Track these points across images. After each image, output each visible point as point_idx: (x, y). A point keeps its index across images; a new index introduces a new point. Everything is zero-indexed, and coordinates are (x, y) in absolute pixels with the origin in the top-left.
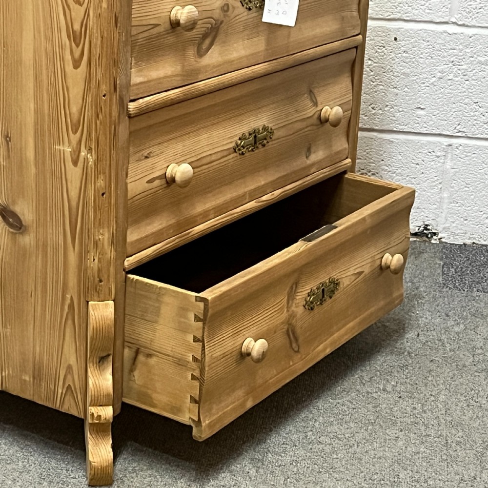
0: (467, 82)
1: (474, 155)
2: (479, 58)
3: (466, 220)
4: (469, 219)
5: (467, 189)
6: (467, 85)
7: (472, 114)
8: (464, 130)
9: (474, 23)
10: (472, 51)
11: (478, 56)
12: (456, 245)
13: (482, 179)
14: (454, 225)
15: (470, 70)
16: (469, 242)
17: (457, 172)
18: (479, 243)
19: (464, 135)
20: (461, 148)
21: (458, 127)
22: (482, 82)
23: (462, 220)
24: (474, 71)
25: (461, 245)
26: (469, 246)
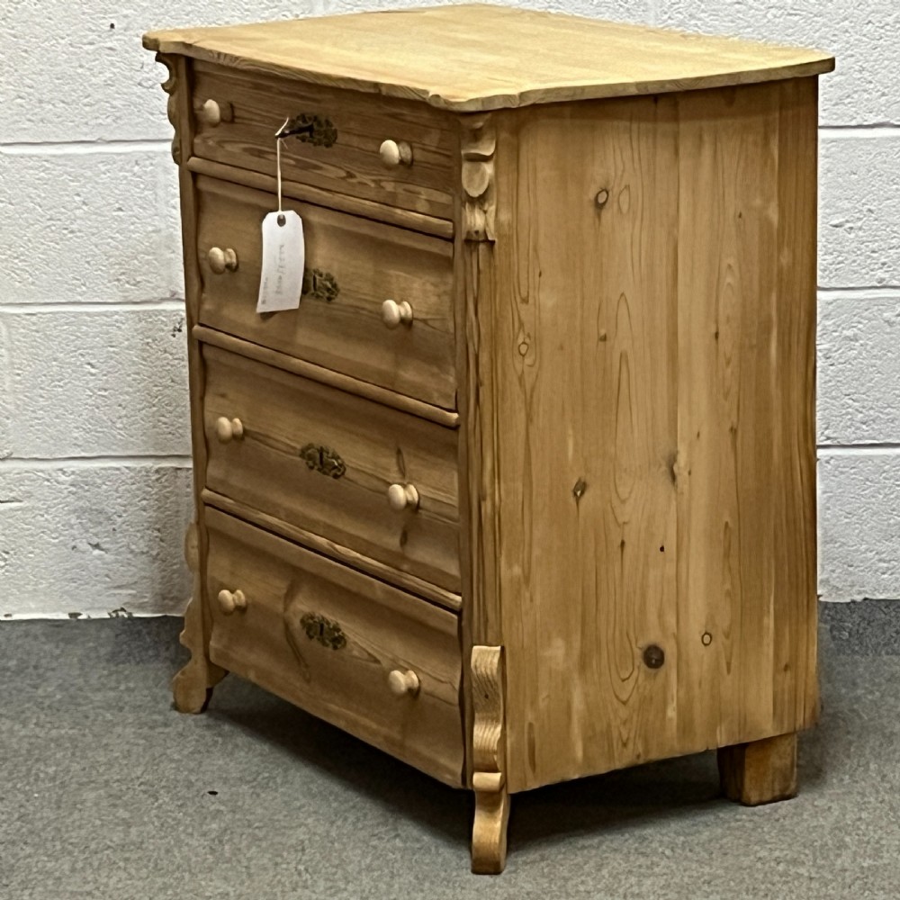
0: (832, 368)
1: (852, 471)
2: (845, 332)
3: (852, 566)
4: (855, 565)
5: (847, 520)
6: (832, 371)
7: (844, 412)
8: (835, 435)
9: (833, 285)
10: (834, 323)
11: (843, 329)
12: (842, 604)
13: (868, 503)
14: (834, 575)
15: (835, 349)
16: (859, 598)
17: (830, 497)
18: (874, 598)
19: (835, 442)
20: (832, 462)
21: (826, 432)
22: (853, 365)
23: (846, 566)
24: (840, 351)
25: (848, 604)
26: (860, 603)
